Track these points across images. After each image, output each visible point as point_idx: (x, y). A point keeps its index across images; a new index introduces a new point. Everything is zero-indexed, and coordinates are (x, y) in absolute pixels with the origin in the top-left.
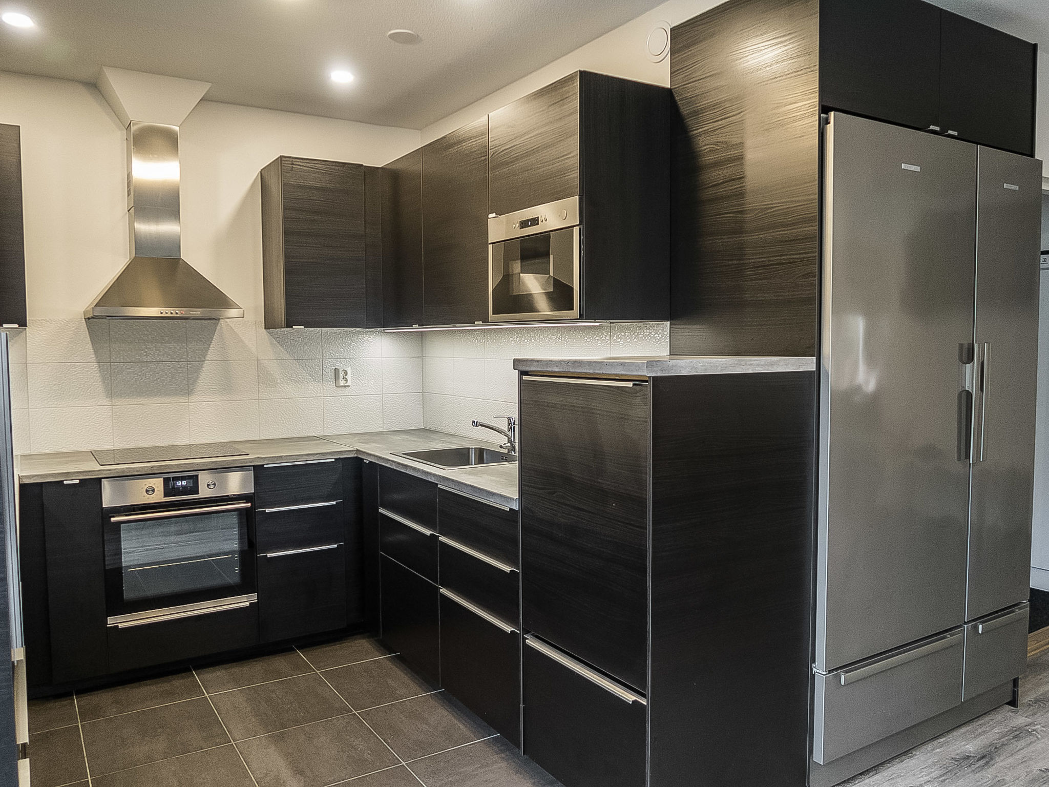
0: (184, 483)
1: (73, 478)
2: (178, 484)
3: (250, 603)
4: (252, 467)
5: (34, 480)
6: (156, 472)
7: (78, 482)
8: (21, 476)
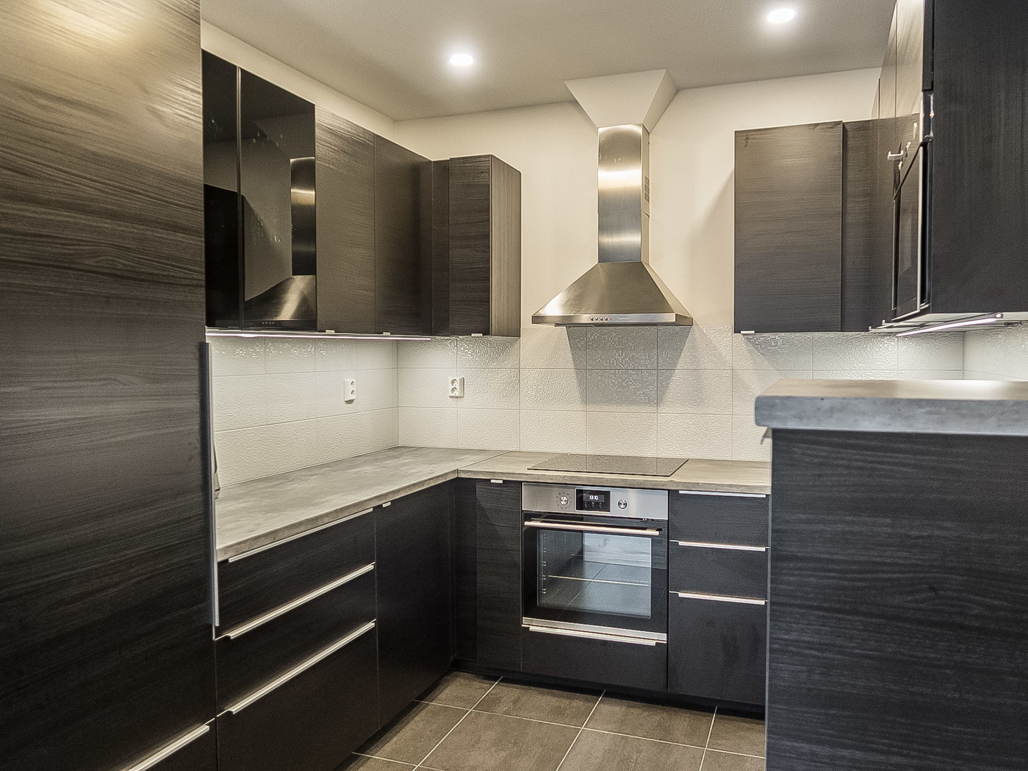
0: (596, 498)
1: (498, 478)
2: (590, 498)
3: (656, 643)
4: (667, 491)
5: (469, 475)
6: (568, 482)
7: (501, 482)
8: (460, 470)
